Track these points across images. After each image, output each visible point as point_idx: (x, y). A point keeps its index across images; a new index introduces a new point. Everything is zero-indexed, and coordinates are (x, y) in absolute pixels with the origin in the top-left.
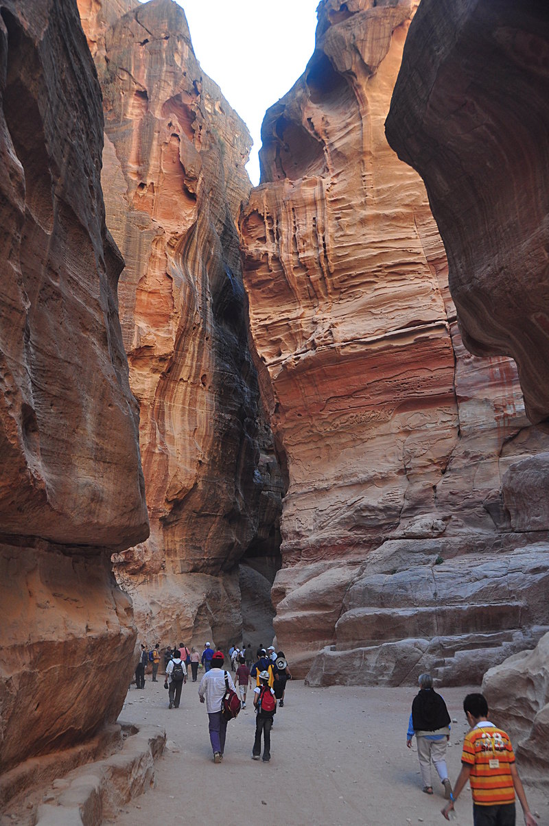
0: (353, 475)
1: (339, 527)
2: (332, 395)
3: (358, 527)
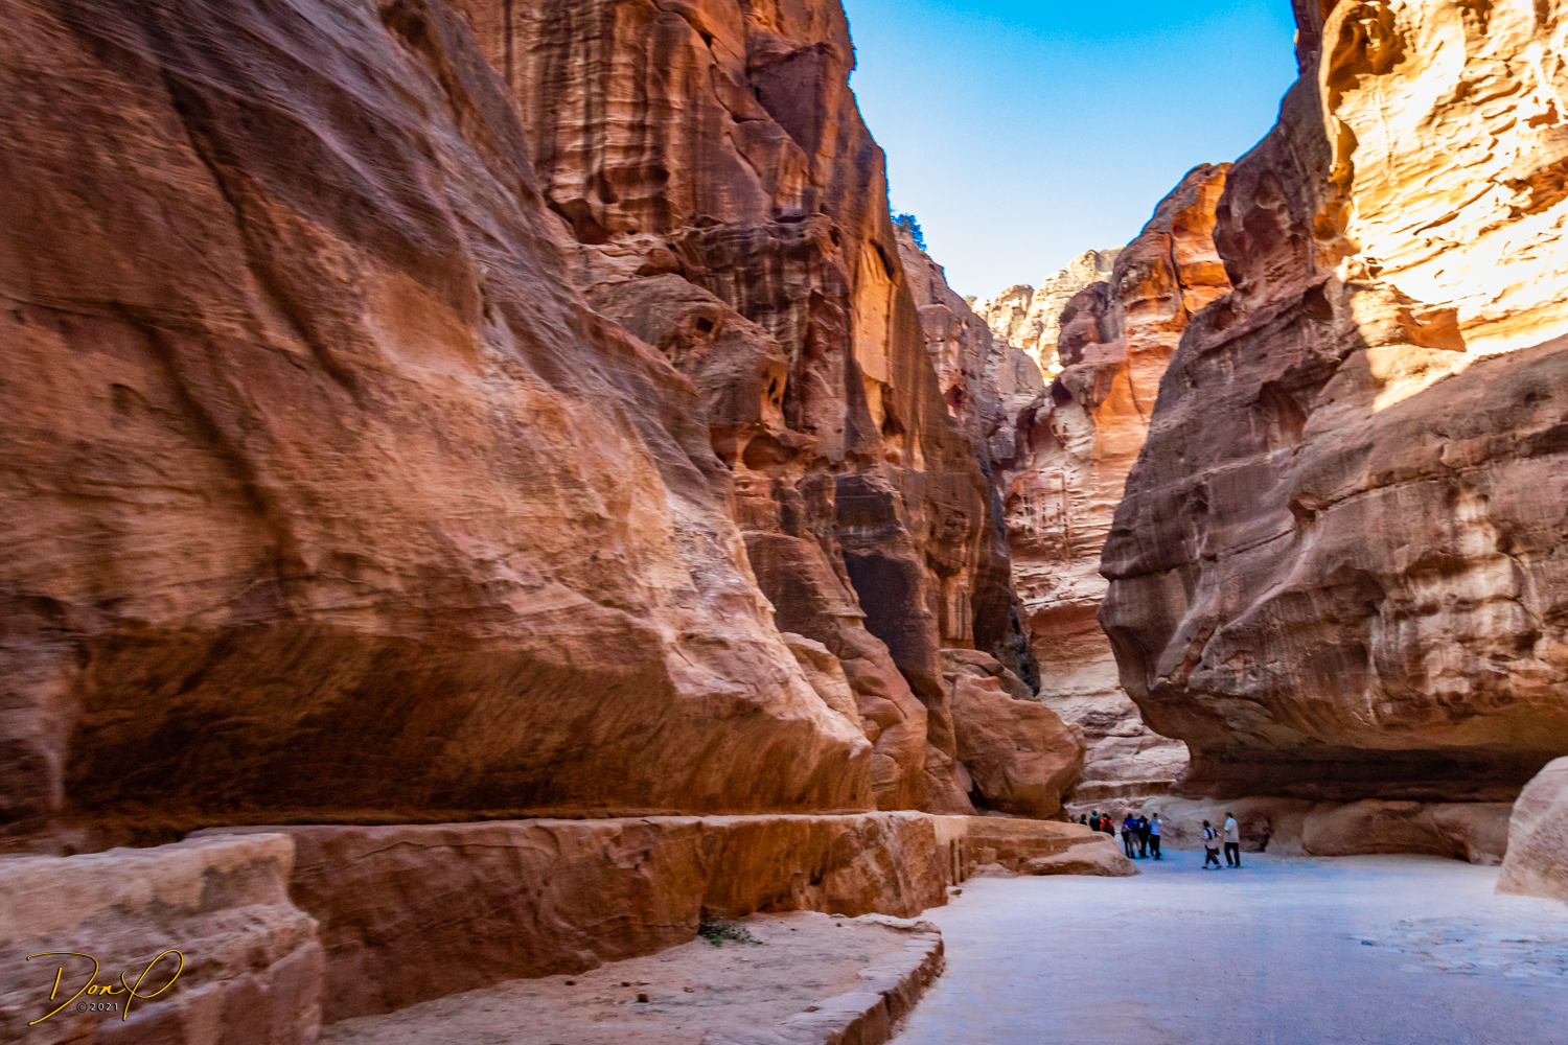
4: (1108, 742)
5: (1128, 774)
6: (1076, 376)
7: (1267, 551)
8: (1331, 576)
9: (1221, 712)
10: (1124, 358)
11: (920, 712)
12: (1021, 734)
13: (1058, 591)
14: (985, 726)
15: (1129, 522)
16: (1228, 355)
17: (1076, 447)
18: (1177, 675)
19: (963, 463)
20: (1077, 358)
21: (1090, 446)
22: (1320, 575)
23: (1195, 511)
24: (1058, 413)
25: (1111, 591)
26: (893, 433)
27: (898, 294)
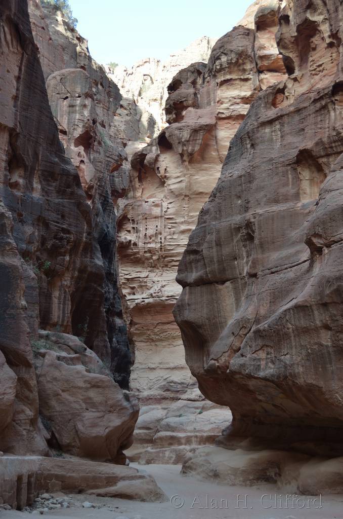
0: (168, 363)
1: (159, 389)
2: (160, 322)
3: (168, 390)
4: (179, 403)
5: (190, 428)
6: (177, 132)
7: (291, 274)
8: (328, 296)
9: (252, 388)
10: (213, 121)
11: (11, 378)
12: (90, 398)
13: (152, 291)
14: (63, 391)
15: (199, 244)
16: (278, 127)
17: (173, 184)
18: (223, 360)
19: (72, 193)
20: (179, 118)
21: (183, 185)
22: (321, 294)
23: (245, 240)
24: (161, 158)
25: (183, 294)
26: (18, 167)
27: (28, 61)
